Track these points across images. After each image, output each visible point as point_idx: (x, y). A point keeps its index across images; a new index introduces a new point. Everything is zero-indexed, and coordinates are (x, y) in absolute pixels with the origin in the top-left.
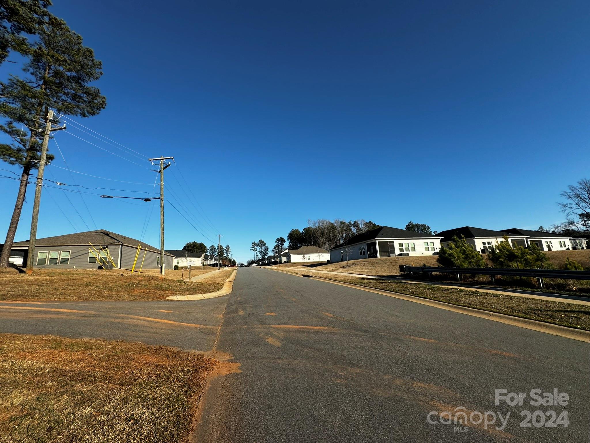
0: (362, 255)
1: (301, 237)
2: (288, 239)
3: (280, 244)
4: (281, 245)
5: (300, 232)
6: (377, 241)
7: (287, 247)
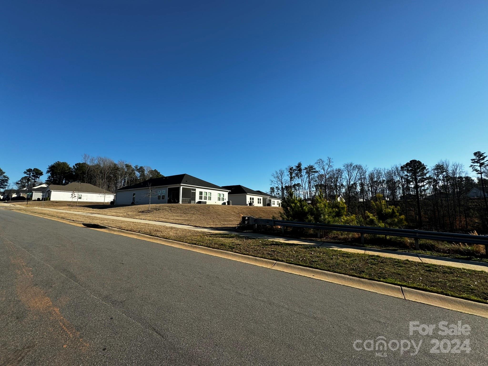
0: (160, 200)
1: (69, 172)
2: (48, 172)
3: (33, 176)
4: (33, 178)
5: (70, 166)
6: (182, 187)
7: (44, 182)
